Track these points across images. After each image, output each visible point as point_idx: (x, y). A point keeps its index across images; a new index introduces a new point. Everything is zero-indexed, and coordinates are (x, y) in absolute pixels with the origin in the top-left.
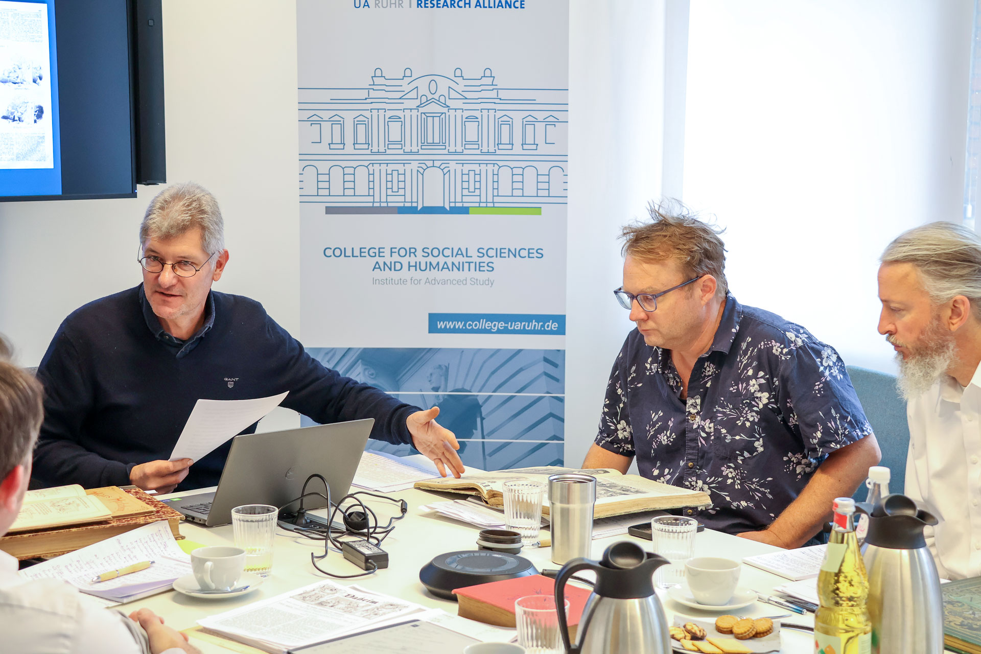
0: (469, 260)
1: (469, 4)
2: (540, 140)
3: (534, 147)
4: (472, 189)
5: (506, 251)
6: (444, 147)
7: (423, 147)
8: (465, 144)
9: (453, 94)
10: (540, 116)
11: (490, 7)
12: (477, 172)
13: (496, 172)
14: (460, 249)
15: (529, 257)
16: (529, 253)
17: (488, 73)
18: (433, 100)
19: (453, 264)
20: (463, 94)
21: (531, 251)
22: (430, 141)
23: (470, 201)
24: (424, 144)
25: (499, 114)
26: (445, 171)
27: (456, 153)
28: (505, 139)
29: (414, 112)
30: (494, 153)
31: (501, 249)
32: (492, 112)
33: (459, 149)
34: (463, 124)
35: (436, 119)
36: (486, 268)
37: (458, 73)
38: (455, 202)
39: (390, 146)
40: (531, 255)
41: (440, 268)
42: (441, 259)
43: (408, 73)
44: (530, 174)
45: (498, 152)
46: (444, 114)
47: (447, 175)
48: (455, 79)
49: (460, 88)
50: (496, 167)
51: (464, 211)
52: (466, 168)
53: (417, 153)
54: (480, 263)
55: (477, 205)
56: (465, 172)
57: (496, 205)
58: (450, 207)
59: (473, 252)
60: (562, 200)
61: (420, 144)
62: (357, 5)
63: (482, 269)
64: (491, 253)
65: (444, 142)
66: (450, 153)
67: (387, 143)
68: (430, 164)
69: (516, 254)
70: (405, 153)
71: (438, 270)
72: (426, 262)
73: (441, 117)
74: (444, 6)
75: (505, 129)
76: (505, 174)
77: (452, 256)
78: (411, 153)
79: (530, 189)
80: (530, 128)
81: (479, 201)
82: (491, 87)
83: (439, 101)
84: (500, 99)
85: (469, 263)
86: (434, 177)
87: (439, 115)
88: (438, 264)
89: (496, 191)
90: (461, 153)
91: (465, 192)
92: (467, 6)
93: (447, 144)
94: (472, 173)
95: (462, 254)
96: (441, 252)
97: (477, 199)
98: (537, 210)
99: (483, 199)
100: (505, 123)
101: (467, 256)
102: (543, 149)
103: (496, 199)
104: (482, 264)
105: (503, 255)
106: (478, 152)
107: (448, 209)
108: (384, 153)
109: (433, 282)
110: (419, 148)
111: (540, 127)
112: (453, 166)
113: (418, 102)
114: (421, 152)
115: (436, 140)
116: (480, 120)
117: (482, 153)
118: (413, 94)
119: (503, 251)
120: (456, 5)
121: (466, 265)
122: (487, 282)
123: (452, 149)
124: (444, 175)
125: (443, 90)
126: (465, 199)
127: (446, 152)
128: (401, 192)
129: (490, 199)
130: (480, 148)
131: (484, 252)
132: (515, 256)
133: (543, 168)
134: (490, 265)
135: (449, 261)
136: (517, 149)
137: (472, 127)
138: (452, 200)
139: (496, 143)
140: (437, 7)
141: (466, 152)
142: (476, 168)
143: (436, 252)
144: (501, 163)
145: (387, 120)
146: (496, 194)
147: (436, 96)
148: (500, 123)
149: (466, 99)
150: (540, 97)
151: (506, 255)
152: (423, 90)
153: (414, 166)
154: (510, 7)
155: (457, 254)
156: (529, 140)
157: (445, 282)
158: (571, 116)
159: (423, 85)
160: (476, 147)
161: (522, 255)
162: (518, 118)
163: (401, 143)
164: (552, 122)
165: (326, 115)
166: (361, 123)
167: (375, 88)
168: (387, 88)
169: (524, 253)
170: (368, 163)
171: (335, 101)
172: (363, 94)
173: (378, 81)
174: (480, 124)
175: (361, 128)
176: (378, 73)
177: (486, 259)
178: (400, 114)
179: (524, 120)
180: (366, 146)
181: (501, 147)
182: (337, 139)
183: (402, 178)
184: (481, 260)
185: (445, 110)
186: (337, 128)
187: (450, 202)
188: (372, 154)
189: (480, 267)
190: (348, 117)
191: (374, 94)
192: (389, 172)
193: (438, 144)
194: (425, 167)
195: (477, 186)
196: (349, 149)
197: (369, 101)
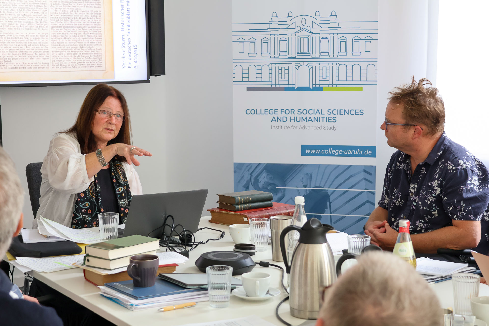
0: (323, 116)
2: (362, 50)
3: (359, 54)
4: (324, 77)
5: (343, 111)
6: (309, 54)
7: (298, 55)
8: (321, 53)
9: (315, 26)
10: (362, 36)
12: (328, 68)
13: (337, 68)
14: (318, 110)
15: (356, 114)
16: (356, 112)
17: (333, 13)
18: (304, 29)
19: (314, 118)
20: (320, 25)
21: (357, 111)
22: (302, 51)
23: (323, 84)
24: (299, 53)
25: (339, 36)
26: (310, 67)
27: (316, 57)
28: (343, 49)
29: (294, 36)
30: (337, 57)
31: (340, 110)
32: (335, 35)
33: (318, 55)
34: (320, 42)
35: (305, 39)
36: (332, 120)
37: (317, 14)
38: (315, 84)
39: (281, 54)
40: (357, 113)
41: (307, 120)
42: (308, 116)
43: (290, 14)
44: (357, 68)
45: (339, 57)
46: (309, 37)
47: (311, 70)
48: (316, 17)
49: (318, 22)
50: (338, 65)
51: (321, 89)
52: (321, 66)
53: (295, 58)
54: (329, 117)
55: (327, 86)
56: (321, 68)
57: (338, 86)
58: (313, 87)
59: (325, 112)
60: (374, 83)
61: (296, 53)
63: (330, 121)
64: (335, 112)
65: (309, 52)
66: (313, 58)
67: (279, 52)
68: (302, 63)
69: (348, 112)
70: (289, 58)
71: (306, 122)
72: (300, 117)
73: (308, 38)
75: (343, 44)
76: (343, 69)
77: (314, 114)
78: (292, 58)
79: (356, 76)
80: (356, 44)
81: (328, 84)
82: (335, 21)
83: (307, 29)
84: (340, 28)
85: (323, 117)
86: (304, 70)
87: (307, 37)
88: (306, 118)
89: (337, 78)
90: (319, 58)
91: (321, 79)
93: (311, 53)
94: (324, 69)
95: (319, 113)
96: (308, 112)
97: (327, 83)
98: (360, 89)
99: (331, 83)
100: (343, 41)
101: (322, 114)
102: (364, 55)
103: (338, 83)
104: (330, 118)
105: (341, 113)
106: (328, 57)
108: (277, 58)
109: (304, 128)
110: (296, 55)
111: (362, 42)
112: (314, 64)
113: (295, 30)
114: (297, 57)
115: (305, 51)
116: (329, 39)
117: (330, 58)
118: (293, 26)
119: (341, 111)
121: (321, 119)
122: (333, 128)
123: (314, 56)
124: (310, 69)
125: (309, 23)
126: (321, 83)
127: (310, 57)
128: (287, 79)
129: (334, 83)
130: (329, 55)
131: (331, 111)
132: (348, 114)
133: (364, 65)
134: (334, 118)
135: (312, 116)
136: (350, 55)
137: (324, 43)
138: (314, 83)
139: (338, 52)
141: (321, 57)
142: (327, 65)
143: (305, 112)
144: (340, 63)
145: (279, 40)
146: (337, 80)
147: (305, 27)
148: (340, 41)
149: (322, 28)
150: (362, 26)
151: (343, 113)
152: (298, 24)
153: (294, 65)
155: (316, 113)
156: (356, 50)
157: (310, 128)
158: (380, 37)
159: (298, 20)
160: (327, 54)
161: (352, 113)
162: (350, 38)
163: (286, 52)
164: (368, 40)
165: (247, 38)
166: (265, 42)
167: (273, 23)
168: (279, 23)
169: (353, 112)
170: (269, 63)
171: (251, 30)
172: (266, 26)
173: (274, 19)
174: (329, 42)
175: (265, 45)
176: (274, 15)
177: (332, 115)
178: (286, 37)
179: (353, 39)
180: (268, 54)
181: (340, 54)
182: (252, 51)
183: (287, 71)
184: (329, 116)
185: (310, 34)
186: (253, 45)
187: (313, 84)
188: (271, 58)
189: (329, 120)
190: (259, 39)
191: (272, 26)
192: (280, 68)
193: (306, 53)
194: (299, 65)
195: (328, 75)
196: (259, 56)
197: (269, 30)
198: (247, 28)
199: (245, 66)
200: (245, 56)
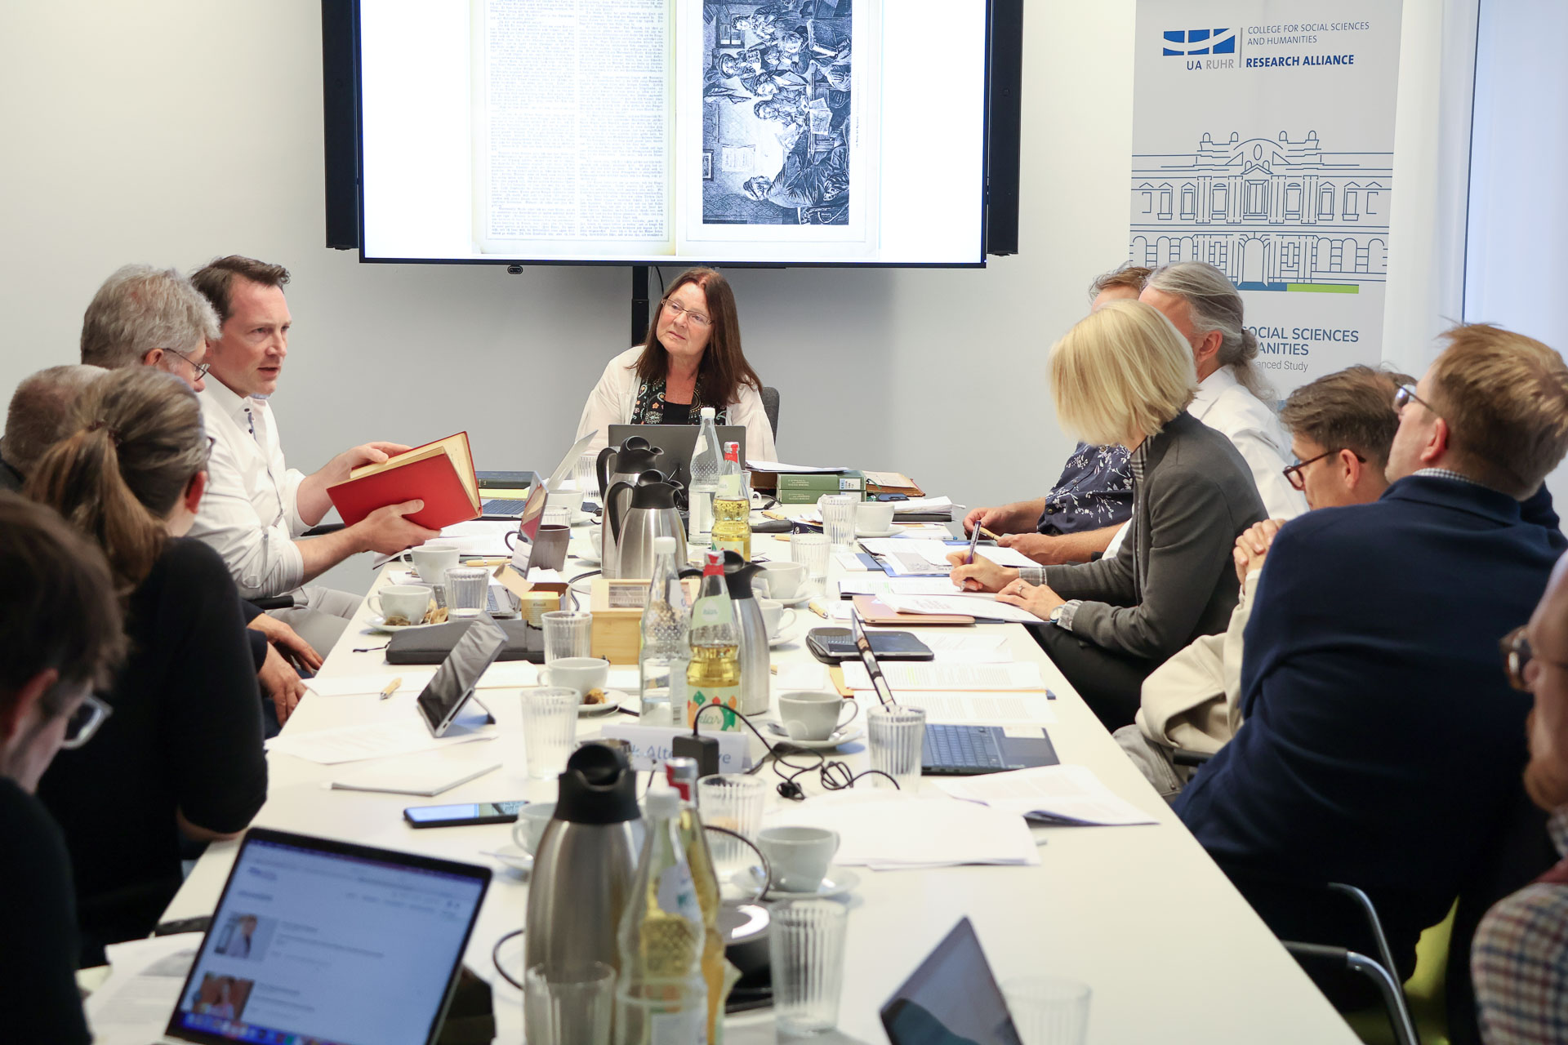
0: (1284, 341)
1: (1298, 61)
2: (1361, 210)
3: (1355, 217)
4: (1290, 264)
5: (1321, 333)
6: (1265, 218)
7: (1245, 218)
9: (1277, 160)
10: (1363, 183)
11: (1318, 64)
12: (1297, 245)
13: (1315, 246)
14: (1276, 329)
15: (1344, 340)
16: (1344, 336)
17: (1312, 136)
18: (1257, 166)
20: (1287, 159)
21: (1346, 334)
22: (1252, 210)
23: (1288, 276)
24: (1247, 213)
25: (1321, 181)
26: (1266, 243)
27: (1276, 224)
28: (1326, 209)
29: (1239, 179)
30: (1314, 224)
31: (1316, 330)
32: (1314, 178)
33: (1280, 220)
35: (1260, 187)
36: (1301, 351)
37: (1283, 137)
38: (1274, 278)
39: (1215, 216)
40: (1346, 338)
43: (1235, 137)
44: (1349, 247)
45: (1318, 223)
46: (1267, 182)
47: (1267, 248)
48: (1280, 143)
49: (1283, 153)
50: (1316, 239)
51: (1282, 287)
52: (1287, 240)
53: (1239, 224)
54: (1295, 345)
55: (1295, 281)
56: (1285, 245)
57: (1314, 281)
58: (1269, 283)
59: (1288, 333)
60: (1380, 278)
61: (1242, 214)
62: (1190, 67)
63: (1296, 352)
64: (1307, 334)
65: (1265, 211)
66: (1271, 224)
67: (1211, 212)
68: (1251, 235)
69: (1330, 336)
70: (1228, 224)
73: (1264, 185)
74: (1272, 64)
75: (1327, 197)
76: (1324, 246)
77: (1267, 337)
78: (1234, 224)
79: (1349, 265)
80: (1351, 197)
82: (1315, 152)
83: (1263, 167)
84: (1323, 164)
85: (1284, 345)
86: (1254, 249)
87: (1262, 182)
89: (1314, 266)
90: (1282, 224)
91: (1284, 267)
92: (1296, 63)
93: (1269, 214)
94: (1291, 246)
95: (1278, 335)
97: (1295, 274)
98: (1353, 288)
99: (1301, 276)
100: (1328, 191)
101: (1282, 337)
102: (1364, 220)
103: (1314, 275)
104: (1296, 347)
105: (1318, 337)
106: (1299, 223)
107: (1266, 284)
108: (1208, 224)
110: (1242, 218)
111: (1362, 194)
112: (1273, 238)
113: (1242, 169)
114: (1243, 222)
115: (1259, 210)
116: (1302, 188)
117: (1303, 225)
118: (1238, 161)
119: (1318, 332)
120: (1284, 63)
121: (1281, 347)
122: (1301, 367)
123: (1273, 221)
124: (1264, 247)
125: (1267, 156)
126: (1284, 274)
127: (1267, 222)
129: (1308, 276)
130: (1301, 219)
131: (1300, 333)
132: (1330, 340)
133: (1363, 241)
134: (1304, 347)
136: (1338, 220)
137: (1293, 195)
138: (1271, 275)
139: (1317, 212)
140: (1266, 65)
141: (1286, 222)
142: (1295, 240)
144: (1320, 236)
145: (1212, 188)
146: (1313, 269)
147: (1261, 163)
148: (1322, 191)
149: (1290, 164)
150: (1364, 161)
151: (1321, 337)
152: (1248, 156)
153: (1236, 237)
154: (1339, 63)
155: (1273, 335)
156: (1351, 210)
158: (1395, 183)
159: (1248, 149)
160: (1297, 217)
162: (1340, 185)
163: (1225, 213)
164: (1374, 190)
165: (1156, 183)
166: (1188, 191)
167: (1203, 153)
168: (1214, 155)
169: (1339, 336)
170: (1192, 234)
171: (1165, 168)
172: (1191, 161)
173: (1206, 146)
174: (1301, 193)
175: (1188, 197)
176: (1207, 138)
177: (1301, 341)
178: (1225, 181)
179: (1347, 188)
180: (1191, 216)
181: (1321, 217)
182: (1165, 209)
183: (1223, 250)
184: (1296, 342)
185: (1268, 177)
186: (1166, 197)
187: (1269, 278)
188: (1198, 224)
189: (1294, 349)
190: (1177, 185)
191: (1201, 160)
192: (1212, 244)
193: (1259, 214)
194: (1246, 239)
195: (1296, 260)
196: (1176, 219)
197: (1196, 168)
198: (1157, 163)
199: (1152, 238)
200: (1152, 219)
